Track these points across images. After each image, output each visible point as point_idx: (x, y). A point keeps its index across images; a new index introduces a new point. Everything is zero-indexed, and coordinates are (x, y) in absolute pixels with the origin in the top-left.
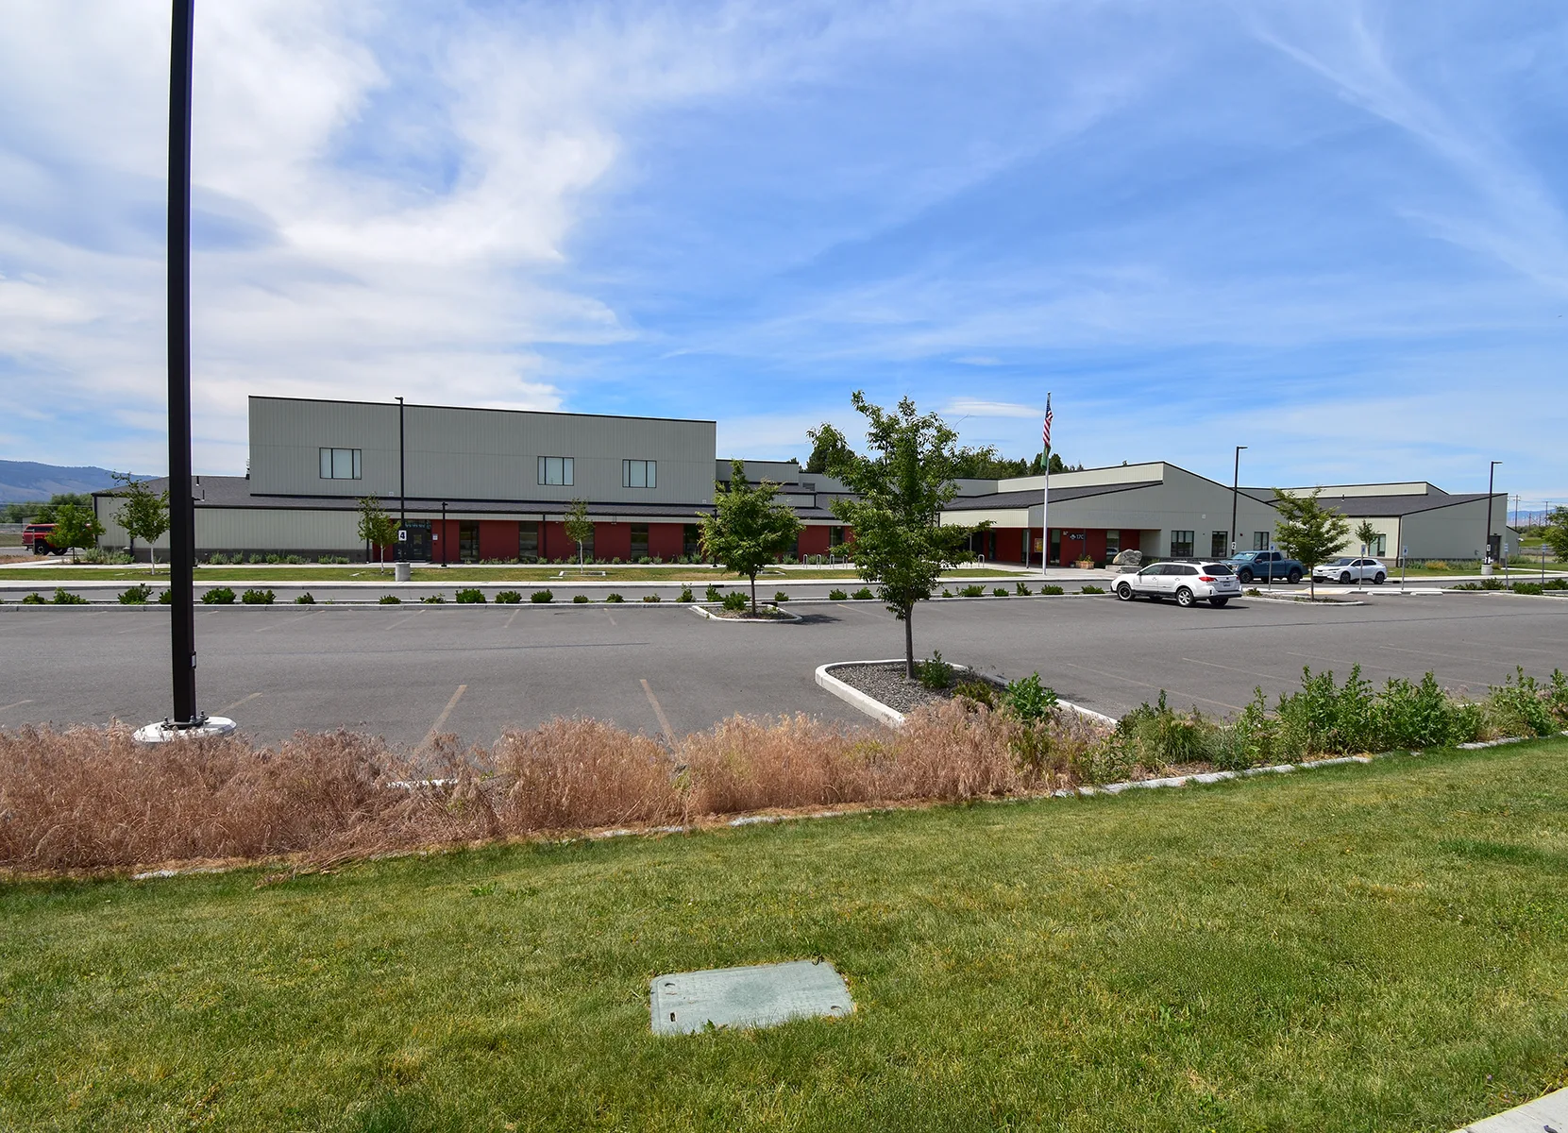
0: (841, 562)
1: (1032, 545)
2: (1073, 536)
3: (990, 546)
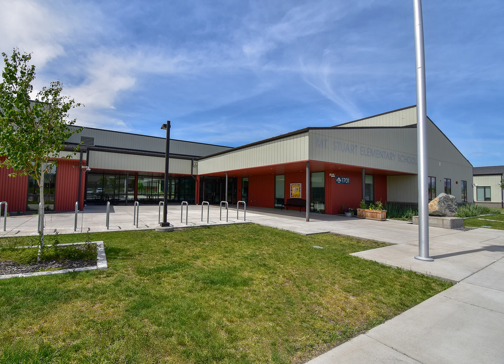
1: (287, 190)
2: (339, 179)
3: (243, 193)
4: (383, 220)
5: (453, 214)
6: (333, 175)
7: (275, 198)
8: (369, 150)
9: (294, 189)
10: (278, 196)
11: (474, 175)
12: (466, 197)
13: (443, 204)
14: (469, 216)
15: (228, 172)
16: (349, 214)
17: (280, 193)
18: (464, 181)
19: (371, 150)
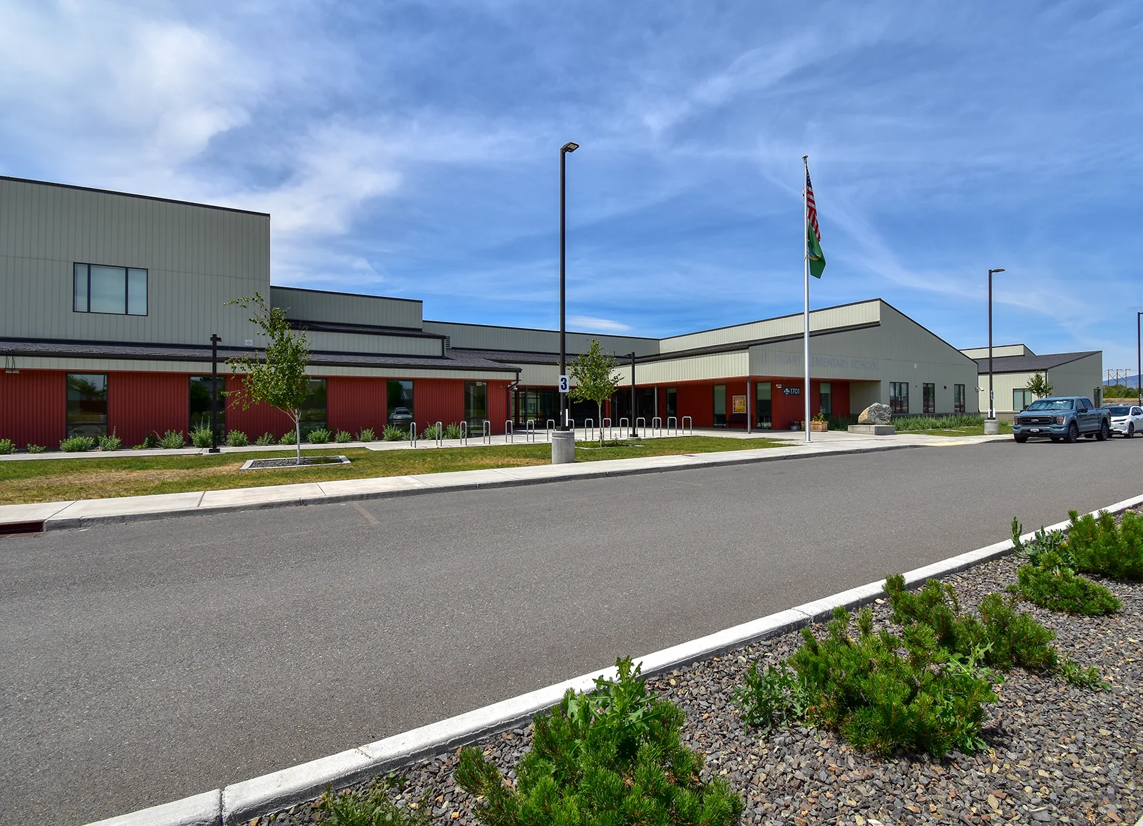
0: (481, 435)
1: (729, 404)
2: (787, 389)
3: (668, 409)
4: (823, 431)
5: (885, 422)
6: (779, 386)
7: (714, 415)
8: (815, 360)
9: (737, 402)
10: (717, 412)
11: (979, 374)
12: (964, 406)
13: (873, 413)
14: (938, 427)
15: (657, 384)
16: (795, 427)
17: (720, 408)
18: (960, 385)
19: (817, 360)
